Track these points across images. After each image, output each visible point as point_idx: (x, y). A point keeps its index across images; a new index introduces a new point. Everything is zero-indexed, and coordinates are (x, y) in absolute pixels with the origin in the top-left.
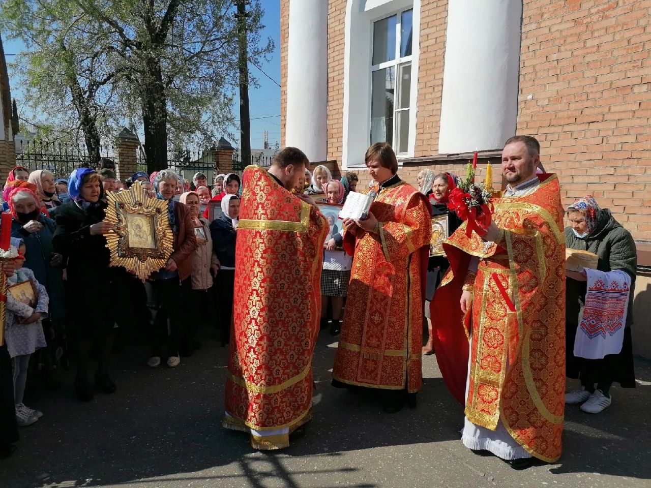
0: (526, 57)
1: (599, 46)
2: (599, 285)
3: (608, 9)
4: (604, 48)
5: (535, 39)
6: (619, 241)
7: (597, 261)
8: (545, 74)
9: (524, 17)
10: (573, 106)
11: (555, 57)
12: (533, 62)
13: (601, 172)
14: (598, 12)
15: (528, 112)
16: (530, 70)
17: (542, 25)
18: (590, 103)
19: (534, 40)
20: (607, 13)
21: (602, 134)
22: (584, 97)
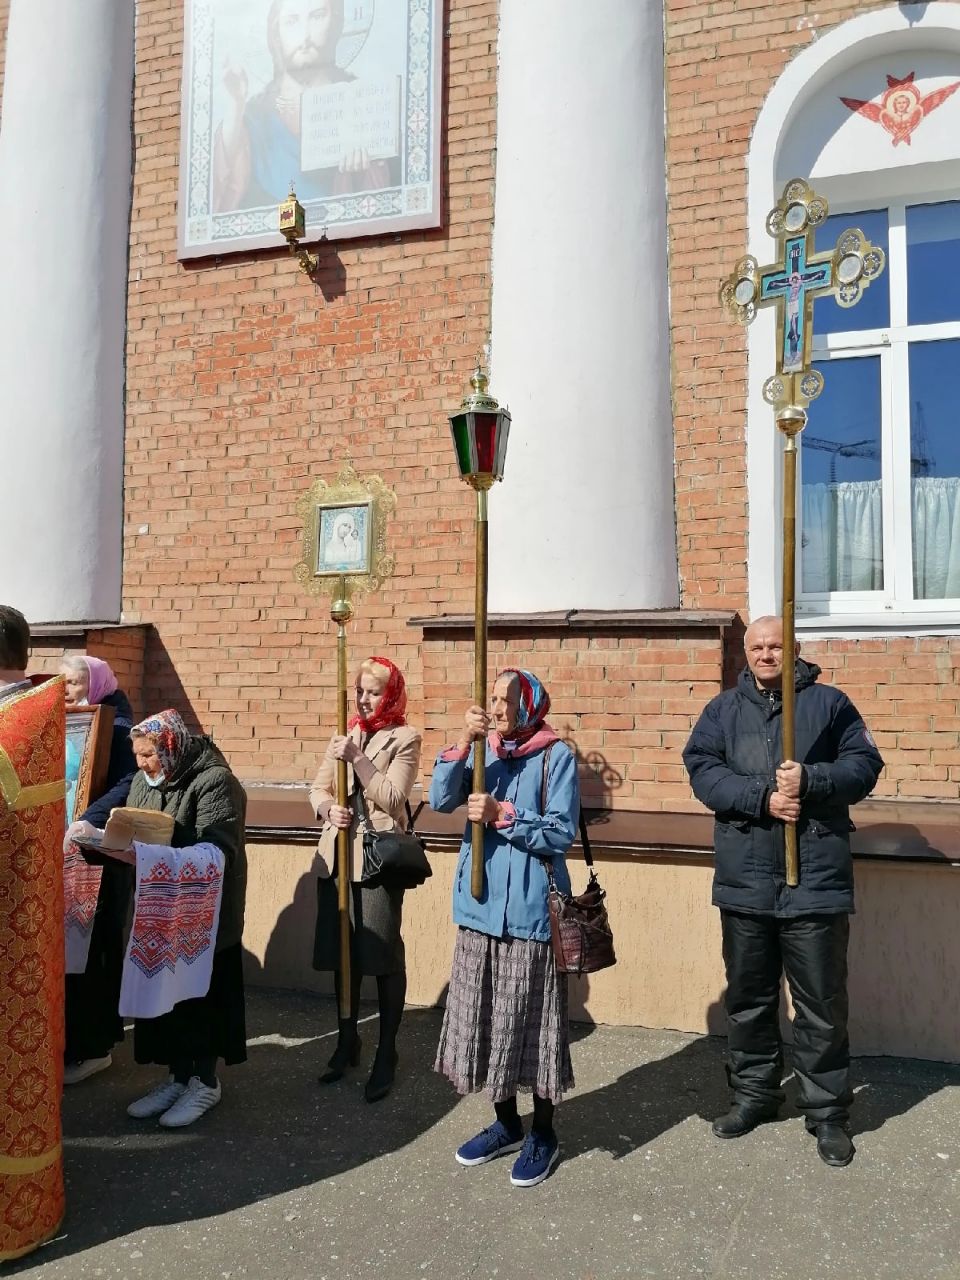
0: (135, 458)
1: (247, 458)
2: (160, 873)
3: (260, 401)
4: (255, 461)
5: (149, 430)
6: (210, 789)
7: (171, 829)
8: (167, 493)
9: (128, 388)
10: (213, 553)
11: (182, 465)
12: (148, 470)
13: (259, 667)
14: (244, 403)
15: (143, 555)
16: (143, 482)
17: (159, 408)
18: (238, 551)
19: (146, 432)
20: (257, 408)
21: (259, 603)
22: (229, 539)
